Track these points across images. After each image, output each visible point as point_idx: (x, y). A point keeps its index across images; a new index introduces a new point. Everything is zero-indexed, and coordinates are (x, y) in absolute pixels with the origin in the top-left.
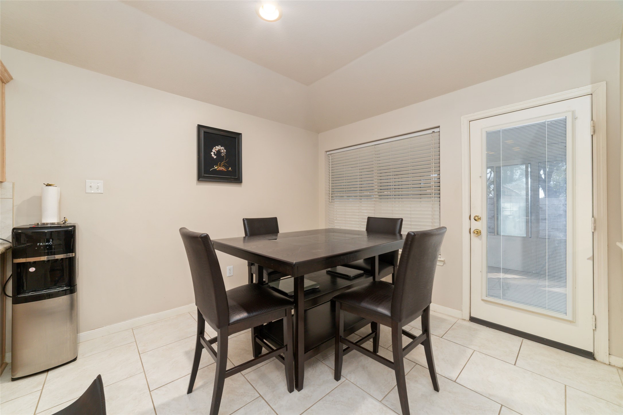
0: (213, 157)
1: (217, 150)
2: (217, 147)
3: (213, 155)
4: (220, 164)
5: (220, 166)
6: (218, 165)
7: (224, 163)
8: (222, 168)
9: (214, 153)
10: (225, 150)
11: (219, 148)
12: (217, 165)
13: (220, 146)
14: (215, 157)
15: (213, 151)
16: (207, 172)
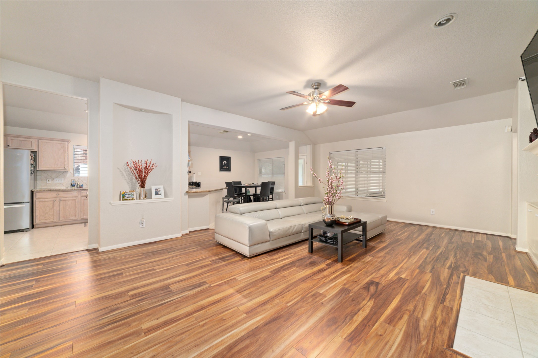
16: (222, 169)
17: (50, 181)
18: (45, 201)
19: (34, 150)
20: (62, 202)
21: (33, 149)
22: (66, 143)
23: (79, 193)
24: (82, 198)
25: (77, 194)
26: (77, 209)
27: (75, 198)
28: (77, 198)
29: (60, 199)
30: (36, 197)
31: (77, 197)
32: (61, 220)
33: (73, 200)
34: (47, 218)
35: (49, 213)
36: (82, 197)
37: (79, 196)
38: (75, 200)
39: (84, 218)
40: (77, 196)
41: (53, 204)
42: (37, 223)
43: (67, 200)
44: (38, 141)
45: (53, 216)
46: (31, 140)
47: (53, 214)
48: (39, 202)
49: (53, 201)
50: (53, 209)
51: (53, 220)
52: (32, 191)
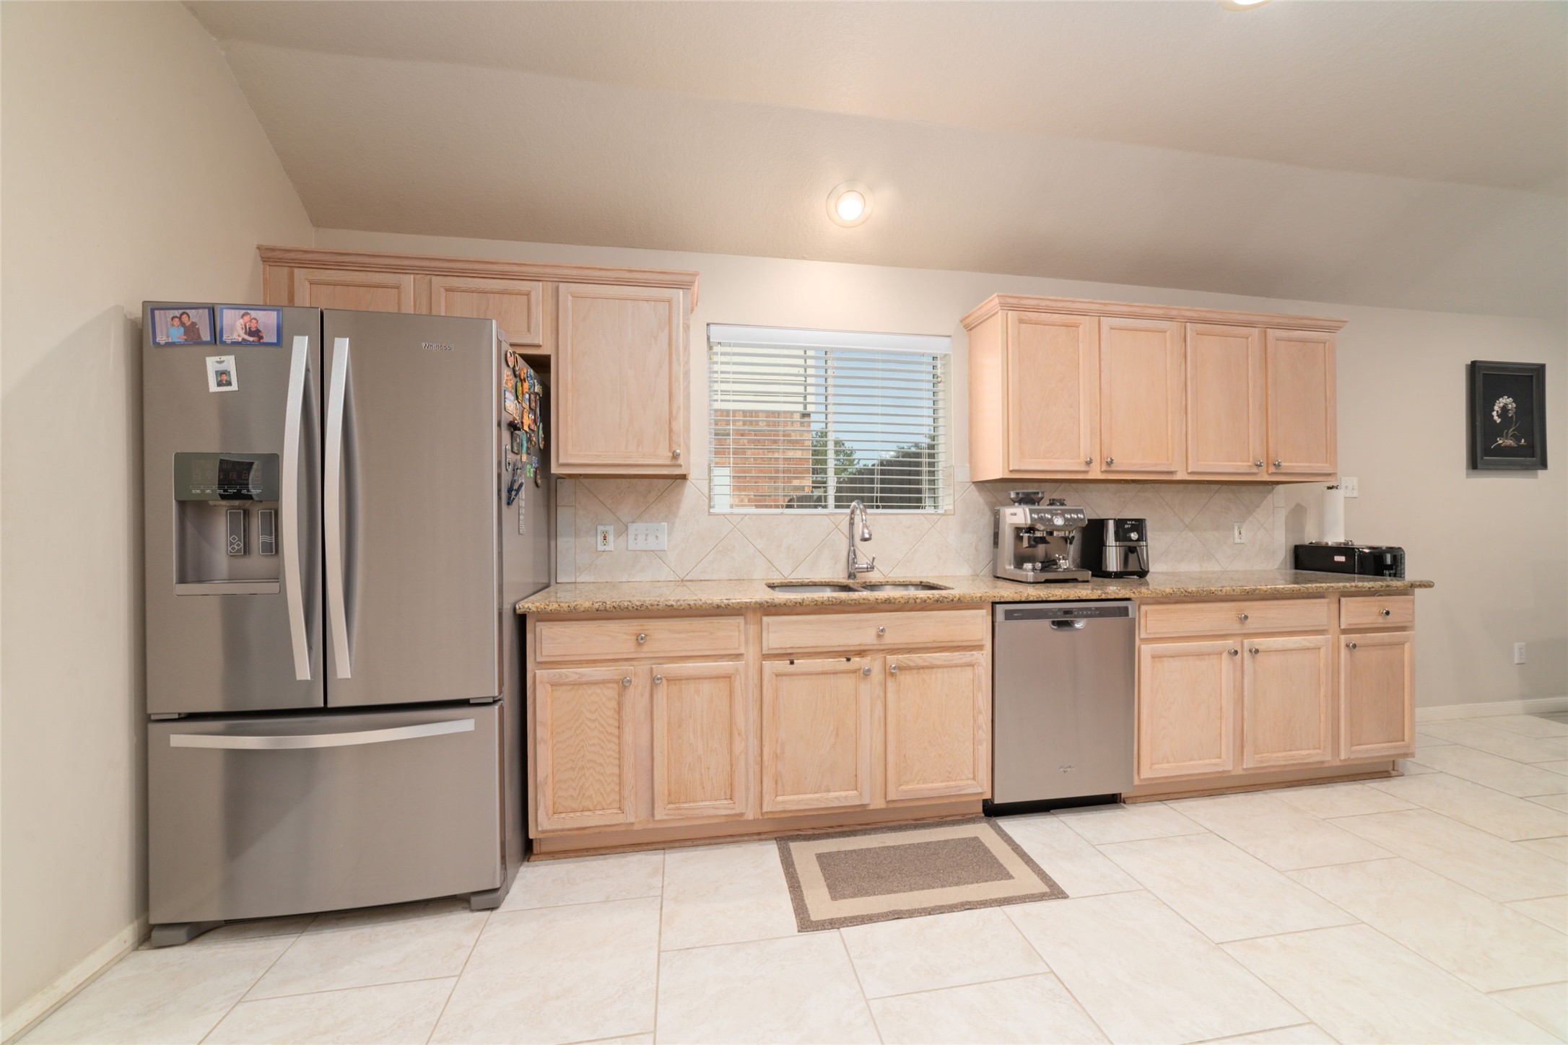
0: (1495, 421)
1: (1501, 405)
2: (1501, 399)
3: (1496, 418)
4: (1507, 433)
5: (1507, 438)
6: (1503, 437)
7: (1514, 431)
8: (1510, 442)
9: (1497, 412)
10: (1513, 404)
11: (1504, 401)
12: (1501, 436)
13: (1506, 397)
14: (1499, 421)
15: (1496, 408)
16: (1488, 452)
17: (611, 538)
18: (581, 684)
19: (538, 346)
20: (662, 693)
21: (536, 342)
22: (681, 292)
23: (753, 629)
24: (767, 664)
25: (743, 638)
26: (739, 746)
27: (726, 666)
28: (739, 664)
29: (651, 670)
30: (538, 653)
31: (738, 656)
32: (658, 817)
33: (718, 677)
34: (590, 797)
35: (601, 765)
36: (766, 657)
37: (752, 654)
38: (728, 677)
39: (780, 808)
40: (742, 651)
41: (620, 705)
42: (544, 832)
43: (689, 679)
44: (557, 292)
45: (620, 784)
46: (524, 286)
47: (620, 776)
48: (552, 685)
49: (616, 682)
50: (619, 737)
51: (620, 819)
52: (518, 612)
